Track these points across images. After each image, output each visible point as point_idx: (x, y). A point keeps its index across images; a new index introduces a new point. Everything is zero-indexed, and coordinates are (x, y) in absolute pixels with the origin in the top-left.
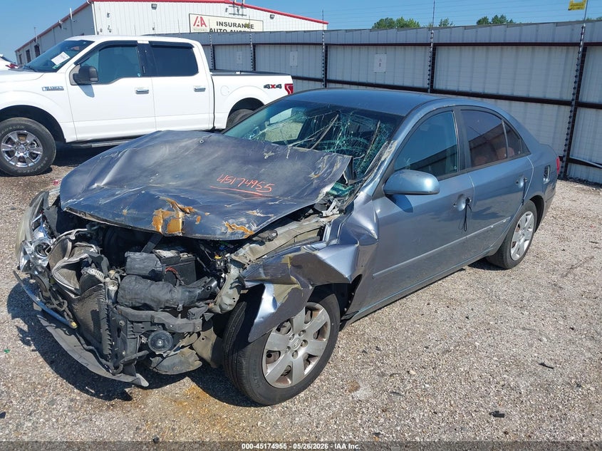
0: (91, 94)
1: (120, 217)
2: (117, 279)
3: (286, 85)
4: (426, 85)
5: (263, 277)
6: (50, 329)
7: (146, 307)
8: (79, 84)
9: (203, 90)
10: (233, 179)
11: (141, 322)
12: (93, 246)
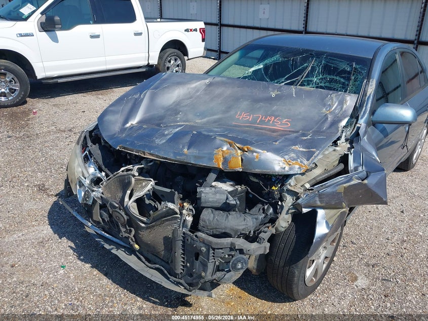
0: (55, 39)
1: (181, 156)
2: (192, 210)
3: (200, 29)
4: (301, 28)
5: (319, 203)
6: (114, 251)
7: (225, 235)
8: (45, 31)
9: (140, 34)
10: (250, 116)
11: (222, 249)
12: (152, 180)
